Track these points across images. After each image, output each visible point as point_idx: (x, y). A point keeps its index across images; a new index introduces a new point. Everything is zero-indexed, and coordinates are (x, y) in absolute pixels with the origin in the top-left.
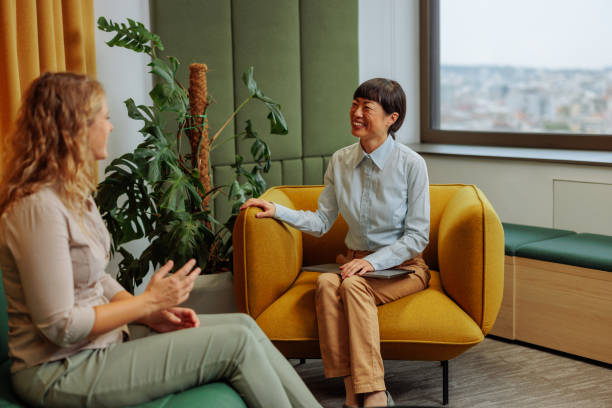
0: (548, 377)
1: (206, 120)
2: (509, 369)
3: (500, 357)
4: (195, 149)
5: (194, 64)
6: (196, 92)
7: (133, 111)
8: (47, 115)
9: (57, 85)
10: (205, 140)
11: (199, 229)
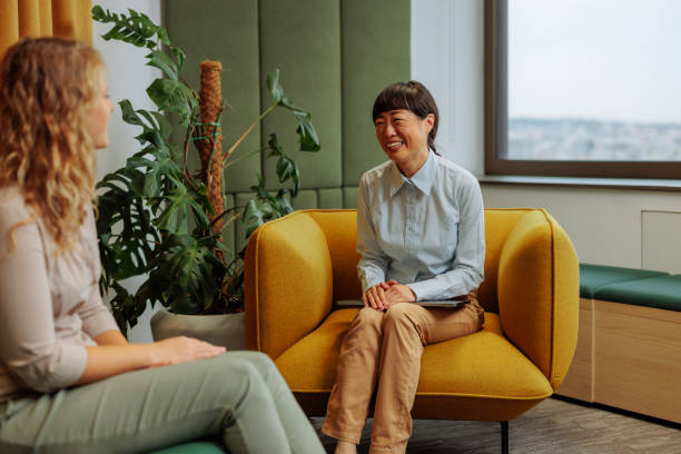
0: (634, 447)
1: (219, 129)
2: (586, 436)
3: (574, 422)
4: (205, 164)
5: (204, 62)
6: (209, 95)
7: (129, 114)
8: (28, 95)
9: (39, 55)
10: (217, 153)
11: (205, 257)
